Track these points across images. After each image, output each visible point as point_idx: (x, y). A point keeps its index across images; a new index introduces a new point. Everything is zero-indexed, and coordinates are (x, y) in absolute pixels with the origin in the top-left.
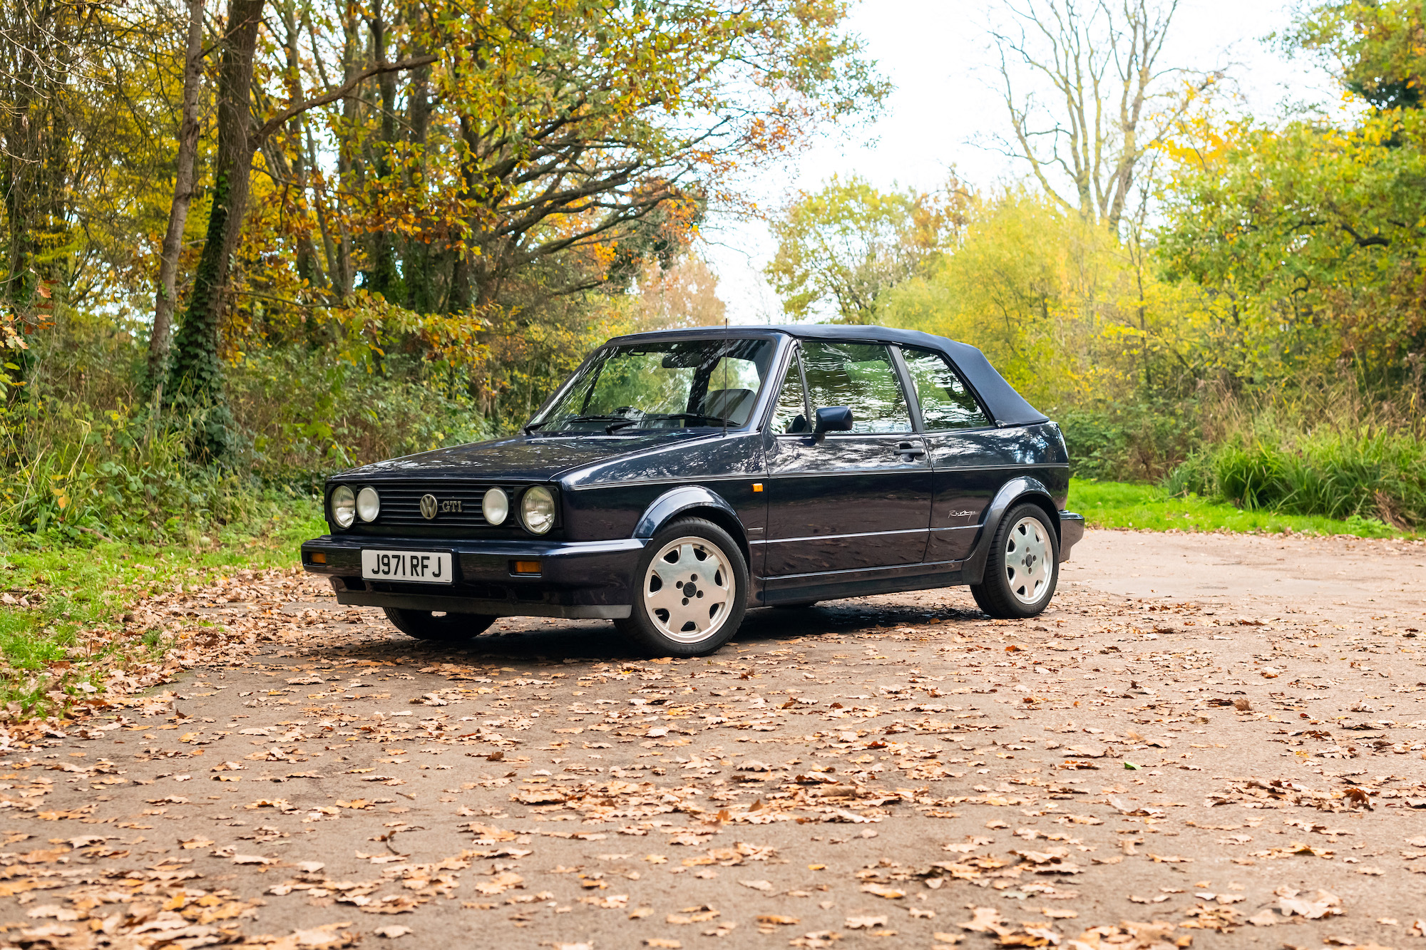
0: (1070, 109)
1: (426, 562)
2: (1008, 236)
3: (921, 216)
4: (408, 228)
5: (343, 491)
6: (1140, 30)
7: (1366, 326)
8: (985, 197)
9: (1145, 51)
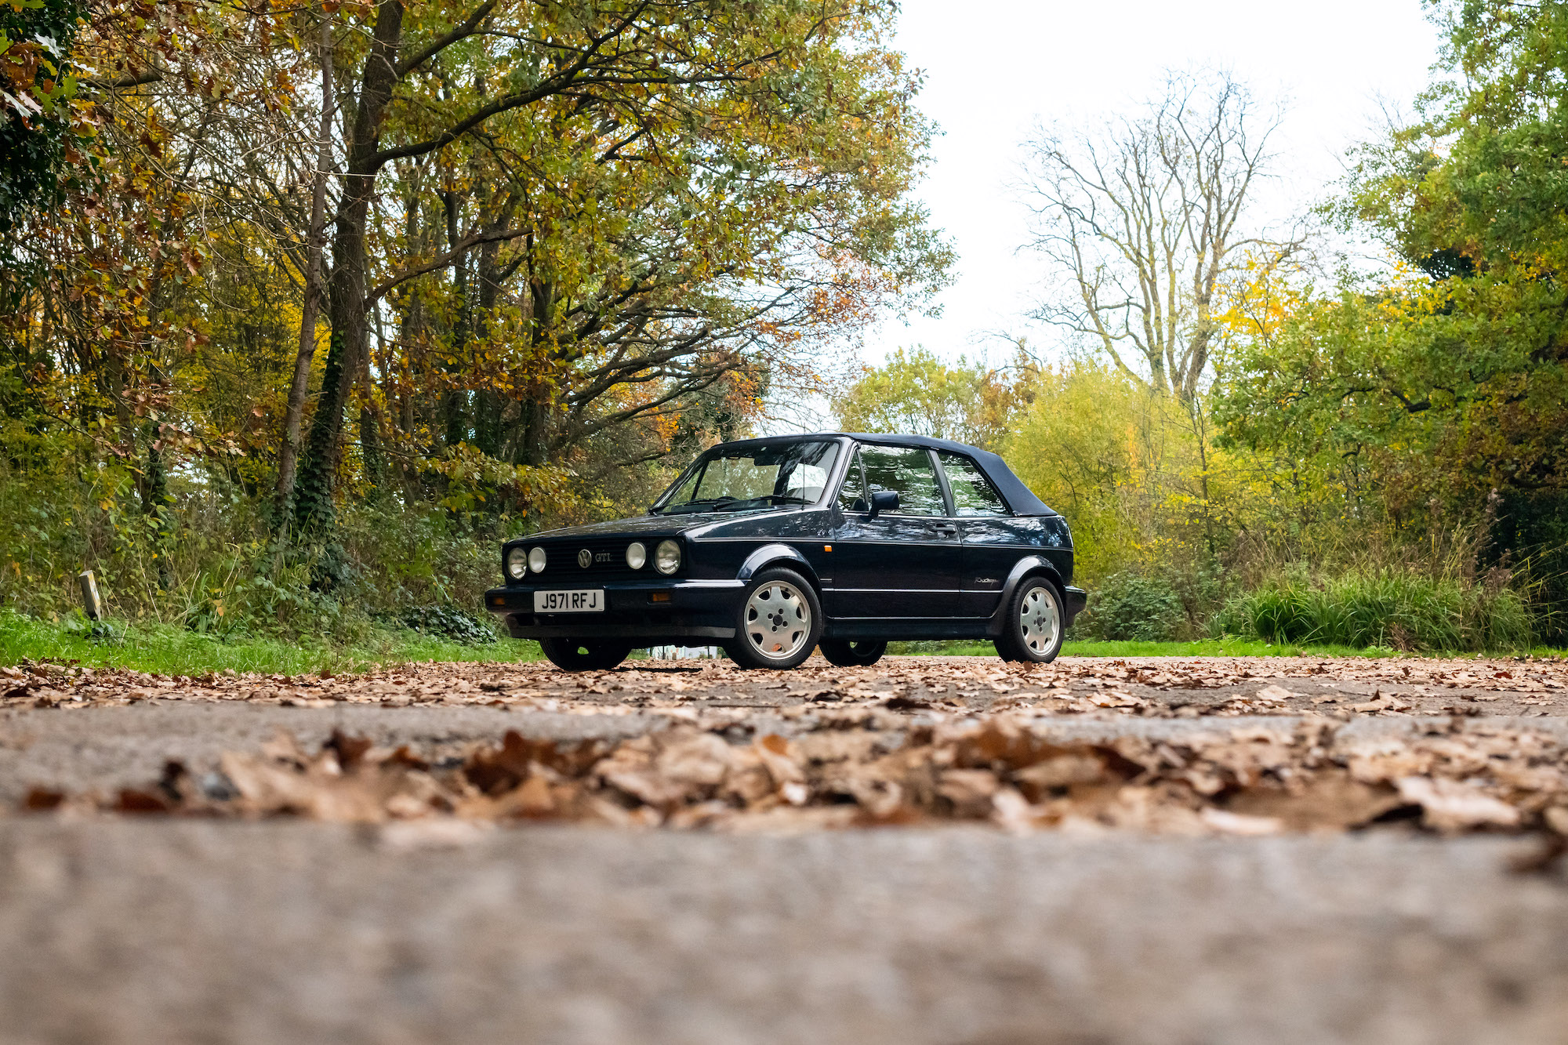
0: (1142, 282)
1: (584, 597)
2: (1076, 409)
3: (988, 394)
5: (517, 552)
6: (1214, 201)
7: (1411, 487)
8: (1055, 372)
9: (1219, 224)
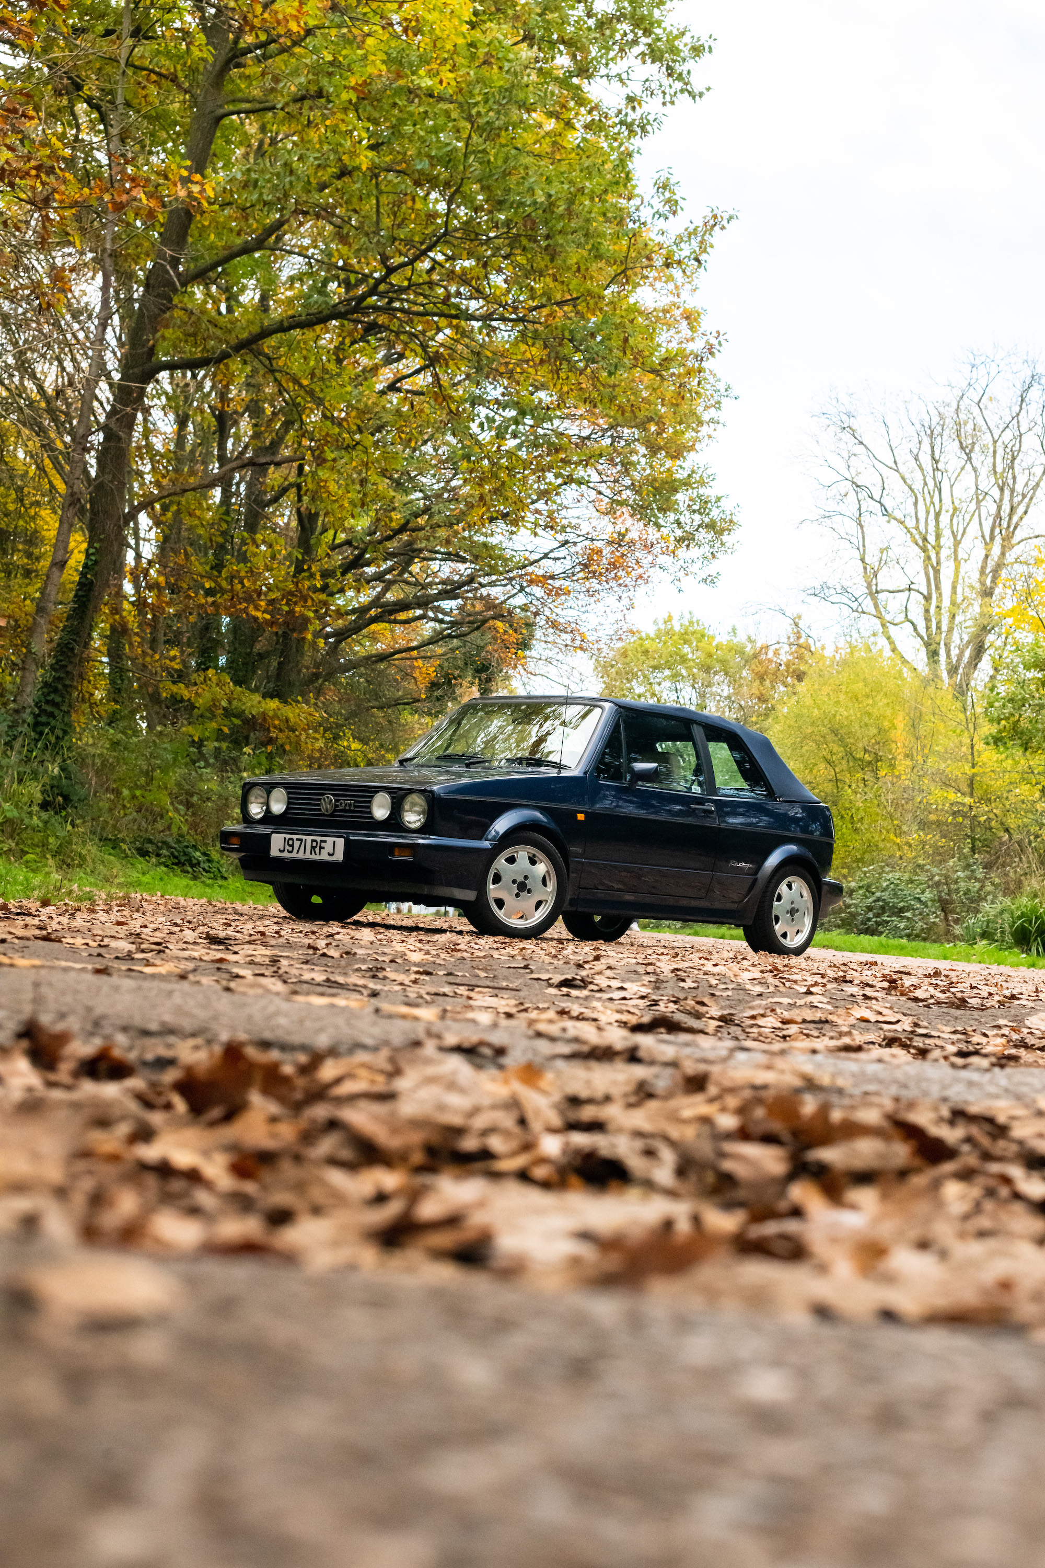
0: (926, 568)
1: (323, 845)
2: (847, 693)
3: (759, 669)
4: (259, 614)
5: (256, 791)
6: (1007, 492)
8: (828, 652)
9: (1011, 516)
